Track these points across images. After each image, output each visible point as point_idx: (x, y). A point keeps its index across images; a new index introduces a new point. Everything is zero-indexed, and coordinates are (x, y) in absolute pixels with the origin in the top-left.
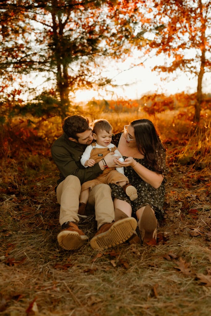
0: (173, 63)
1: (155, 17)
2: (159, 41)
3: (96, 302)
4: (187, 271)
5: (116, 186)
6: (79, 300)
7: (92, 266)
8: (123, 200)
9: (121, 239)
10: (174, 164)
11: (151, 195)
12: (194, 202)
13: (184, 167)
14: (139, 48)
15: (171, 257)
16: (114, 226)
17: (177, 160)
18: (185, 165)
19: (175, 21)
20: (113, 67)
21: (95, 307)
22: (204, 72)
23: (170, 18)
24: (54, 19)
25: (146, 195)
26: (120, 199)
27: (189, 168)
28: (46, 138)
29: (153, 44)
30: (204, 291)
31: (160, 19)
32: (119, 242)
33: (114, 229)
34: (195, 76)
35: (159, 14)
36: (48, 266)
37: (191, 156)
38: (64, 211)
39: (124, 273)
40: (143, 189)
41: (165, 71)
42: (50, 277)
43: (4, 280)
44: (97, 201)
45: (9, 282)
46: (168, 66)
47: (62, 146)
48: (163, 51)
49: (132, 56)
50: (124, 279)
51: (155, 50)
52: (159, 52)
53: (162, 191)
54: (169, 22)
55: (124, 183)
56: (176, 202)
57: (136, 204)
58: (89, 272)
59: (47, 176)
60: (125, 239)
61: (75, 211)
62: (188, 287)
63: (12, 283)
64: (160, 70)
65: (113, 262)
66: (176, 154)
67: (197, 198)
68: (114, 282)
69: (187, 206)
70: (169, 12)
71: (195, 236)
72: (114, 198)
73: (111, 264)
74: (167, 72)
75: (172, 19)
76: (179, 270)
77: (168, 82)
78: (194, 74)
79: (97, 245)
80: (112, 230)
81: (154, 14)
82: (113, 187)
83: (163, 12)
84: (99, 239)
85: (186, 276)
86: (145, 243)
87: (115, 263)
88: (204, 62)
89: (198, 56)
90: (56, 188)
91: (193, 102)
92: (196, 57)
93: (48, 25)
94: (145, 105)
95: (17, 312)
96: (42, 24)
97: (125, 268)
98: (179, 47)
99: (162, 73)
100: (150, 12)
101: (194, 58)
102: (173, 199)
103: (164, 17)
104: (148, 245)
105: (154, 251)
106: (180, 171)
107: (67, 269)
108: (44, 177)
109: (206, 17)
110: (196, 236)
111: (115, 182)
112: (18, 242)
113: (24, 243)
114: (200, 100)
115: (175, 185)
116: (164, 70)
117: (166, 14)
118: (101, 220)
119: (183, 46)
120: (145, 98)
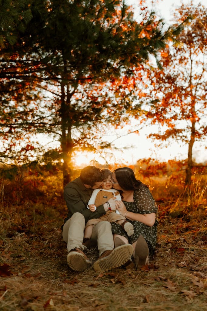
0: (166, 132)
1: (151, 92)
2: (154, 111)
3: (99, 304)
4: (173, 288)
5: (116, 224)
6: (86, 303)
7: (95, 283)
8: (122, 235)
9: (120, 262)
10: (165, 217)
11: (144, 232)
12: (182, 244)
13: (174, 219)
14: (136, 117)
15: (161, 279)
16: (115, 251)
17: (168, 213)
18: (176, 217)
19: (169, 96)
20: (112, 132)
21: (98, 307)
22: (194, 141)
23: (164, 94)
24: (63, 89)
25: (140, 232)
26: (119, 235)
27: (178, 221)
28: (47, 194)
29: (149, 115)
30: (186, 300)
31: (155, 94)
32: (118, 266)
33: (114, 253)
34: (186, 143)
35: (155, 90)
36: (58, 281)
37: (181, 210)
38: (72, 240)
39: (122, 287)
40: (138, 227)
41: (160, 138)
42: (60, 287)
43: (24, 287)
44: (99, 235)
45: (28, 288)
46: (162, 134)
47: (74, 188)
48: (157, 121)
49: (130, 124)
50: (121, 291)
51: (150, 120)
52: (154, 121)
53: (154, 232)
54: (163, 97)
55: (123, 221)
56: (166, 244)
57: (131, 239)
58: (92, 286)
59: (51, 221)
60: (123, 262)
61: (81, 241)
62: (174, 298)
63: (31, 290)
64: (154, 137)
65: (112, 280)
66: (168, 209)
67: (185, 241)
68: (114, 292)
69: (175, 246)
70: (163, 89)
71: (181, 267)
72: (114, 234)
73: (111, 282)
74: (161, 140)
75: (166, 95)
76: (167, 288)
77: (161, 148)
78: (185, 142)
79: (99, 267)
80: (112, 254)
81: (150, 90)
82: (113, 225)
83: (158, 88)
84: (101, 262)
85: (172, 291)
86: (139, 268)
87: (114, 281)
88: (194, 133)
89: (188, 127)
90: (62, 226)
91: (184, 168)
92: (187, 127)
93: (56, 94)
94: (141, 168)
95: (36, 306)
96: (52, 94)
97: (123, 284)
98: (172, 118)
99: (156, 140)
100: (146, 88)
101: (186, 129)
102: (164, 241)
103: (159, 92)
104: (141, 270)
105: (146, 275)
106: (171, 223)
107: (74, 284)
108: (49, 222)
109: (195, 94)
110: (183, 267)
111: (114, 221)
112: (31, 265)
113: (36, 266)
114: (190, 165)
115: (166, 231)
116: (158, 138)
117: (161, 90)
118: (103, 249)
119: (175, 117)
120: (140, 161)
